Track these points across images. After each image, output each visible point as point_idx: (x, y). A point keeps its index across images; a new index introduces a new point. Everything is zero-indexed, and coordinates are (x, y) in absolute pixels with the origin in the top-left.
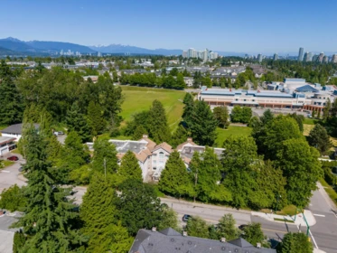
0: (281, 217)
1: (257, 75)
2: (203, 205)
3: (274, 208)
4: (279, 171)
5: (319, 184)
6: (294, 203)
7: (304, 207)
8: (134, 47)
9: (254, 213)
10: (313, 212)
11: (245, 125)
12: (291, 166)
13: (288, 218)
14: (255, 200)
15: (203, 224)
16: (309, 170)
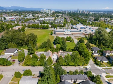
0: (84, 67)
1: (68, 22)
2: (68, 67)
3: (83, 65)
4: (83, 58)
5: (91, 59)
6: (86, 63)
7: (88, 64)
8: (22, 7)
9: (79, 67)
10: (90, 65)
11: (70, 42)
12: (85, 56)
13: (85, 67)
14: (79, 64)
15: (72, 72)
16: (89, 56)
